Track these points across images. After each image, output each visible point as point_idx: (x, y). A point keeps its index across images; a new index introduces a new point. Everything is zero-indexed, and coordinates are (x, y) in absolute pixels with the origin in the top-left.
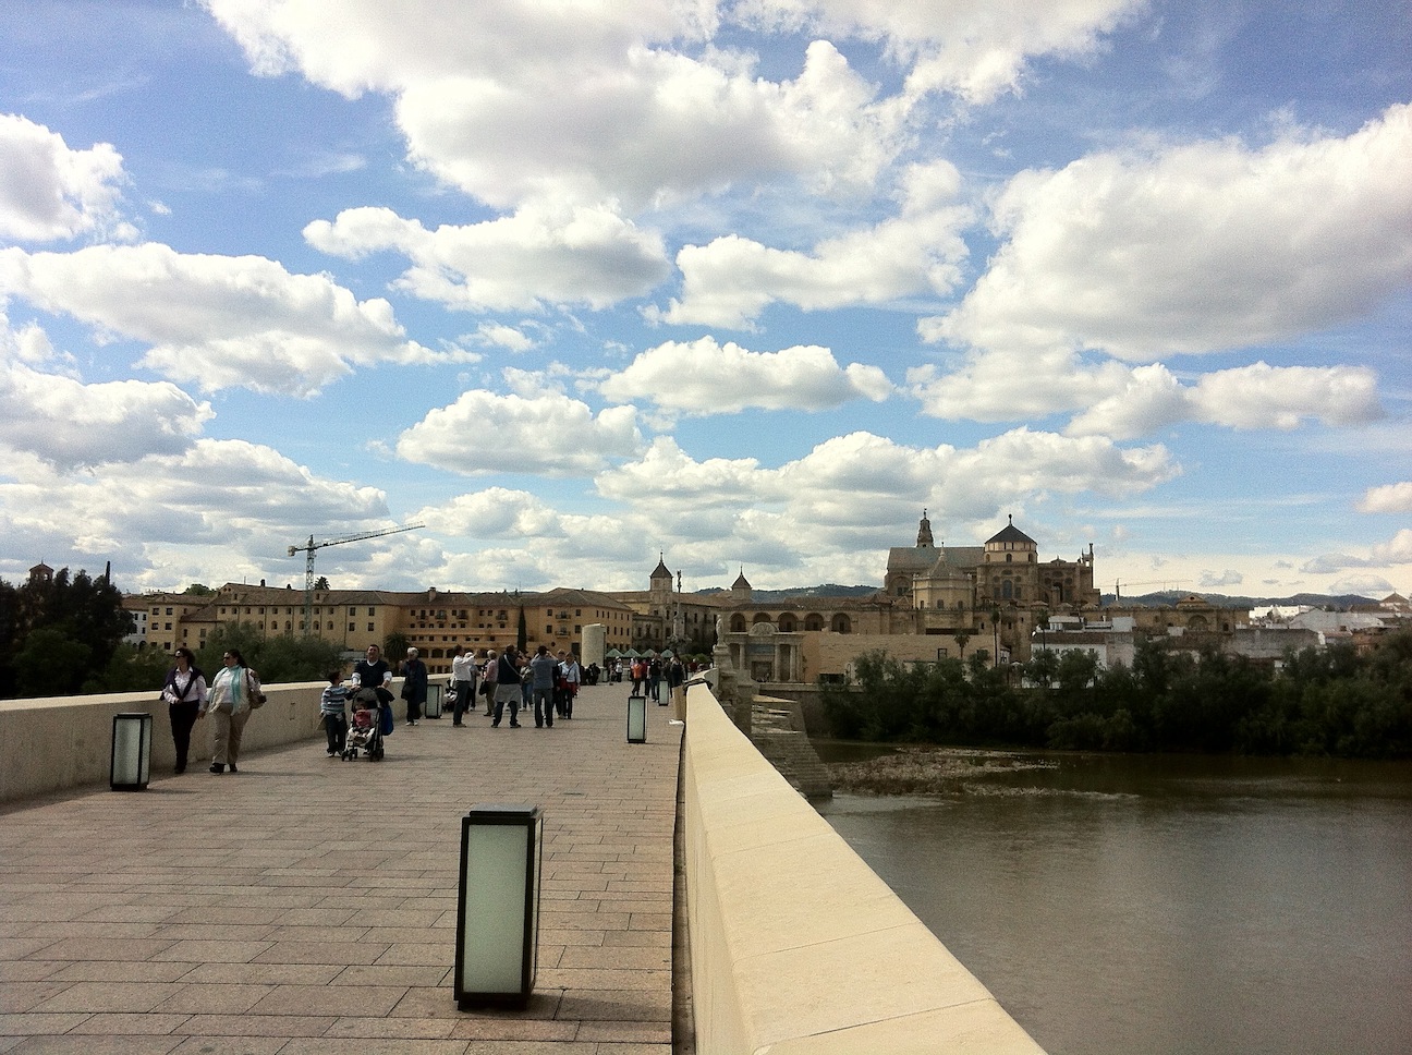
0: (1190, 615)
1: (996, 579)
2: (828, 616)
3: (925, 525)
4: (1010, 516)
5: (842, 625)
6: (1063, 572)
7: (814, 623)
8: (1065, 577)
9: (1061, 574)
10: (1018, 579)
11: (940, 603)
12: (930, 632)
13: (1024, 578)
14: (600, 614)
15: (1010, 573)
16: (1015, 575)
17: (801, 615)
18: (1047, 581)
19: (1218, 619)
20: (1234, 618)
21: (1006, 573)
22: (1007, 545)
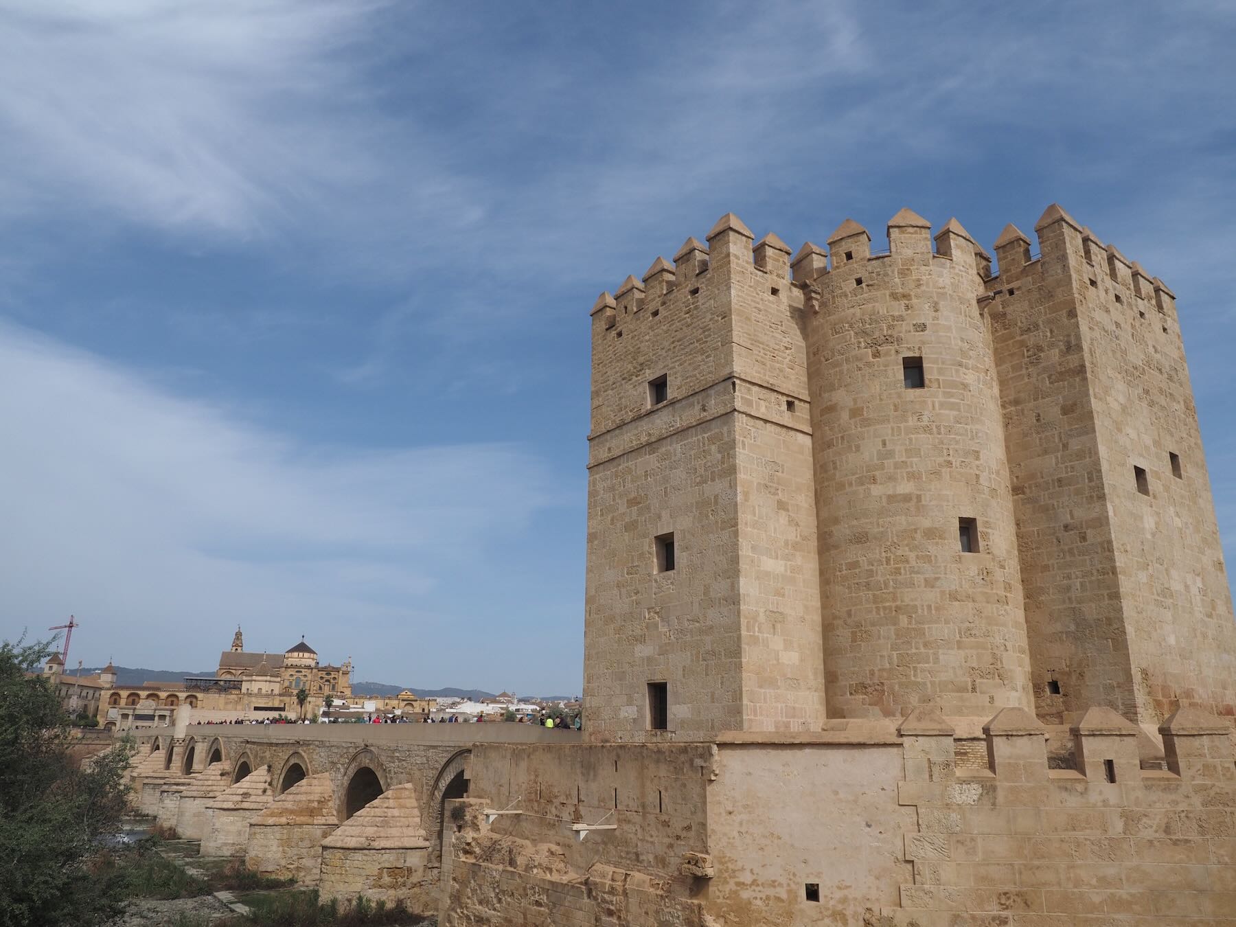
0: (406, 702)
1: (292, 675)
2: (182, 696)
3: (239, 635)
4: (303, 637)
7: (171, 700)
8: (333, 676)
9: (330, 674)
10: (305, 676)
11: (260, 689)
12: (256, 709)
13: (310, 677)
15: (301, 672)
16: (303, 674)
17: (163, 695)
18: (322, 678)
19: (420, 705)
20: (428, 704)
21: (297, 672)
22: (301, 654)
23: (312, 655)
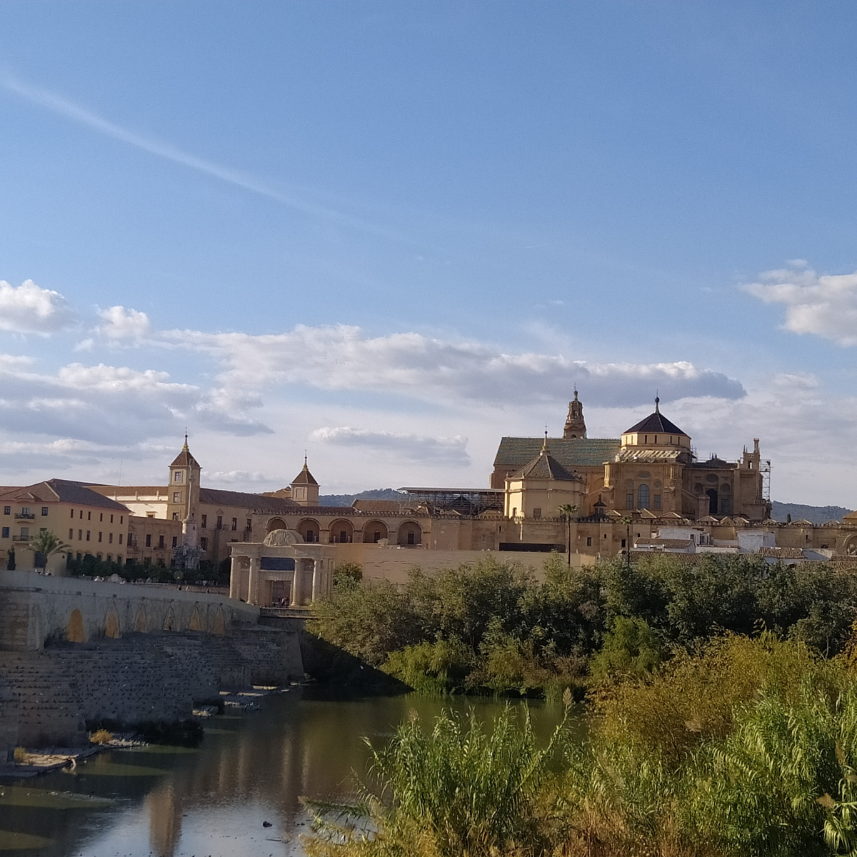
1: (630, 482)
2: (393, 524)
4: (658, 401)
5: (410, 539)
6: (719, 475)
7: (374, 534)
8: (721, 481)
9: (717, 477)
10: (658, 483)
11: (537, 512)
12: (503, 547)
13: (665, 481)
14: (77, 514)
15: (650, 474)
16: (654, 477)
17: (359, 522)
18: (699, 486)
21: (643, 474)
22: (651, 437)
23: (675, 437)
